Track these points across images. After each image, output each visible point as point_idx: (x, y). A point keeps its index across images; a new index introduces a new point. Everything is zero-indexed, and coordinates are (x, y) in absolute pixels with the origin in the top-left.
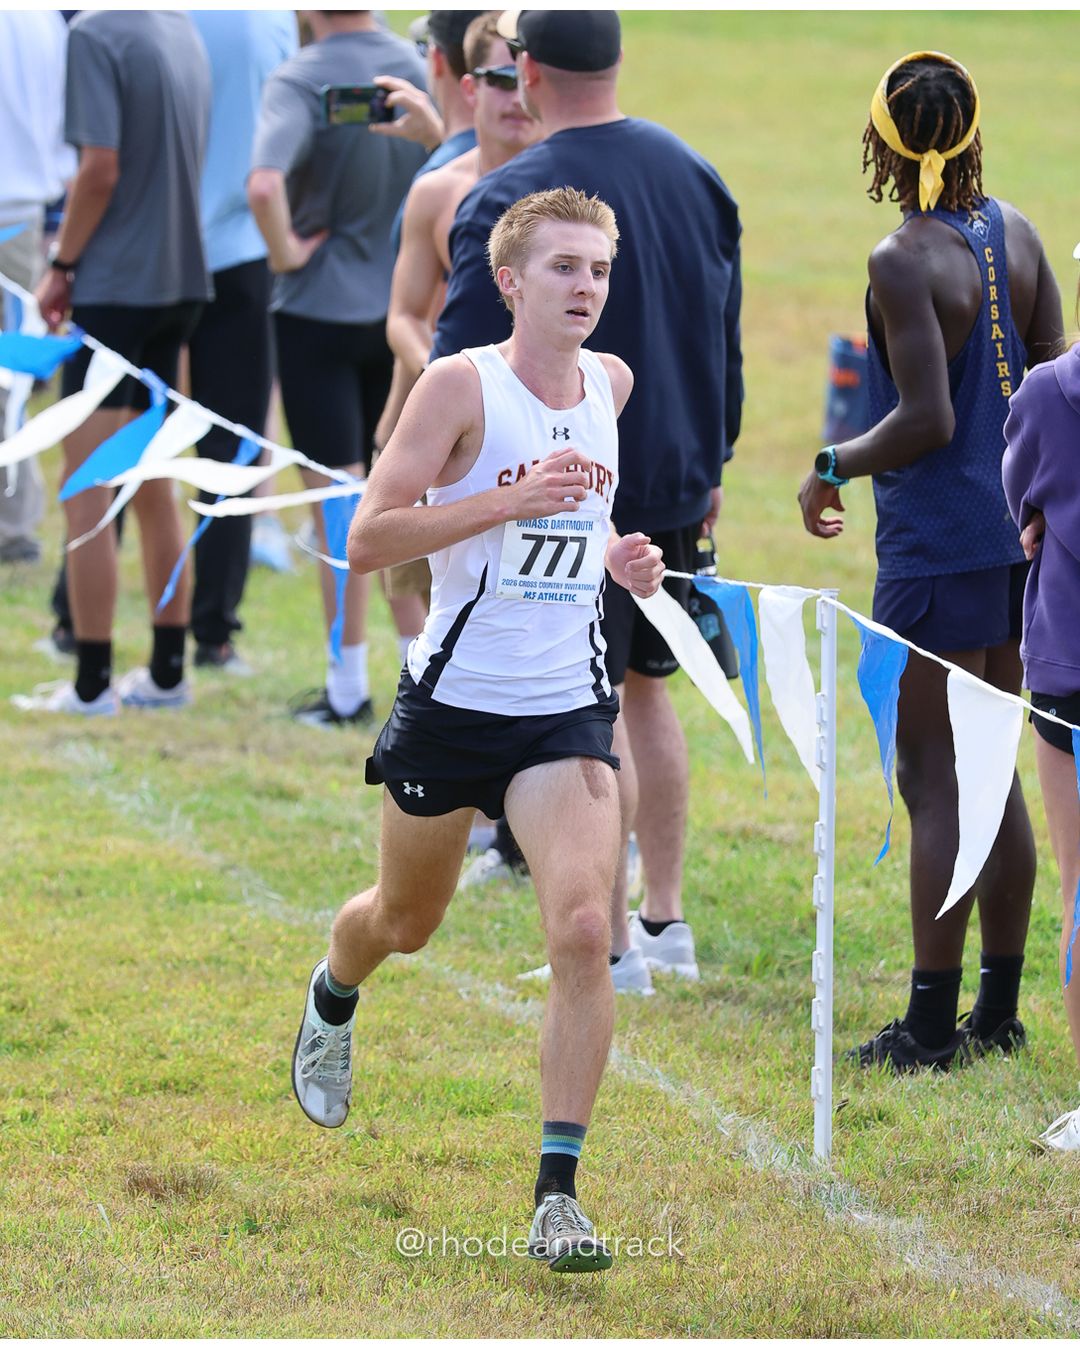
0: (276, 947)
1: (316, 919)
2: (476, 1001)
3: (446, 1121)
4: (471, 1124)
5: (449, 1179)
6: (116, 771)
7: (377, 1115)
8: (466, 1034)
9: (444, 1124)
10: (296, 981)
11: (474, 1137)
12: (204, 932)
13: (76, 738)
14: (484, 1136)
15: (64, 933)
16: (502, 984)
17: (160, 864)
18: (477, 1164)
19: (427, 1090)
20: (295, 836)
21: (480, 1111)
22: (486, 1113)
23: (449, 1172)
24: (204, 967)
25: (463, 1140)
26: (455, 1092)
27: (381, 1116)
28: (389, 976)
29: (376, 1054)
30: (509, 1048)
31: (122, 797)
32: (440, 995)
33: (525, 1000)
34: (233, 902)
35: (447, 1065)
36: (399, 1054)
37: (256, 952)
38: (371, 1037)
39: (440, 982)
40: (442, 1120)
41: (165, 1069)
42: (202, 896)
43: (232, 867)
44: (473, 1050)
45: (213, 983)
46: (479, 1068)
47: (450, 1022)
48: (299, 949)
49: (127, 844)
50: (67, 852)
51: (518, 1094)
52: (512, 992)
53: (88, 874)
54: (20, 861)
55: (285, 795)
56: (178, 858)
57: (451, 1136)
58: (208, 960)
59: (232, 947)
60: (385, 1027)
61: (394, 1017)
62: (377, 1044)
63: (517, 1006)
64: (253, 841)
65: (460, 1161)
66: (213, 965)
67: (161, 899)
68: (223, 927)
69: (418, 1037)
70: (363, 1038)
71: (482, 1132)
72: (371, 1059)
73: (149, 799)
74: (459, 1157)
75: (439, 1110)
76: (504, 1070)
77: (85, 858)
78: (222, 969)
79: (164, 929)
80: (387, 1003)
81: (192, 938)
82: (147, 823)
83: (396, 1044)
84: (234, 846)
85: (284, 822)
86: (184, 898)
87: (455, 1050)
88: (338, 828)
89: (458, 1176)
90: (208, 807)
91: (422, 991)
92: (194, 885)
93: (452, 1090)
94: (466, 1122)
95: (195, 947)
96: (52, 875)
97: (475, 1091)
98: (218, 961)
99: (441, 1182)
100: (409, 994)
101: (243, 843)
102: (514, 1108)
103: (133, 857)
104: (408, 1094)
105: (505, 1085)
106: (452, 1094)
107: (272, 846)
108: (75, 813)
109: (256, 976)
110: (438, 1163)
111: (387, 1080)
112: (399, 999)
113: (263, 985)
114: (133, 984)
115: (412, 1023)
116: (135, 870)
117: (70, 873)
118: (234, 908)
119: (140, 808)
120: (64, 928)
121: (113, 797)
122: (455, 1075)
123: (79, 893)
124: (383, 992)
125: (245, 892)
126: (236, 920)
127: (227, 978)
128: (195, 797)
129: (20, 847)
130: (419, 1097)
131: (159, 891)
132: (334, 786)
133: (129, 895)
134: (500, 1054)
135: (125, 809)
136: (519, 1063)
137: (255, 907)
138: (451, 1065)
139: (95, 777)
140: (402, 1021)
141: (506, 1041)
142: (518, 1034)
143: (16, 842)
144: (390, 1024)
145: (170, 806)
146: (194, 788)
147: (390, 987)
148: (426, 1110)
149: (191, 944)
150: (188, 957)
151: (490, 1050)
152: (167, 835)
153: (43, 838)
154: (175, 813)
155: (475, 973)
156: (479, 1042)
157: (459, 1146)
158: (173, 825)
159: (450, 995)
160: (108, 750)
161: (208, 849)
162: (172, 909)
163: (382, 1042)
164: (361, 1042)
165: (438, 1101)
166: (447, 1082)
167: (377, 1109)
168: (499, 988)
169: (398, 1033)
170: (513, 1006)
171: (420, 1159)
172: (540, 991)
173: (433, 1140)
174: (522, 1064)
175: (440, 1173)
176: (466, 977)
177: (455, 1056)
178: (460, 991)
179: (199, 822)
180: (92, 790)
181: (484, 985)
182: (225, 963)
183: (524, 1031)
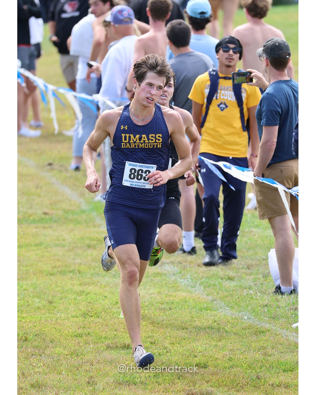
0: (228, 323)
1: (240, 315)
2: (287, 338)
3: (280, 374)
4: (287, 374)
5: (281, 391)
6: (180, 273)
7: (259, 372)
8: (285, 348)
9: (279, 375)
10: (234, 333)
11: (288, 378)
12: (207, 320)
13: (168, 264)
14: (291, 378)
17: (193, 300)
18: (289, 386)
19: (274, 365)
20: (233, 290)
21: (289, 370)
22: (291, 371)
23: (281, 389)
24: (207, 330)
25: (285, 379)
26: (282, 365)
27: (260, 373)
28: (262, 331)
29: (258, 354)
31: (182, 280)
32: (277, 336)
34: (215, 310)
36: (265, 354)
37: (222, 325)
38: (257, 350)
39: (277, 333)
40: (278, 373)
41: (197, 360)
42: (206, 309)
43: (215, 300)
44: (287, 353)
45: (210, 334)
46: (289, 358)
47: (280, 344)
48: (235, 324)
49: (184, 294)
50: (166, 297)
53: (172, 303)
54: (153, 300)
55: (230, 279)
56: (199, 298)
57: (281, 378)
58: (208, 328)
59: (215, 324)
60: (261, 346)
61: (263, 343)
62: (259, 351)
64: (221, 292)
65: (284, 385)
67: (194, 310)
68: (212, 318)
69: (271, 349)
70: (254, 350)
71: (290, 377)
72: (257, 356)
73: (190, 281)
74: (284, 384)
75: (278, 370)
76: (296, 359)
77: (172, 298)
78: (213, 330)
79: (195, 319)
80: (261, 339)
81: (204, 321)
82: (189, 288)
83: (265, 351)
84: (215, 294)
85: (230, 286)
86: (201, 309)
87: (282, 352)
88: (246, 288)
89: (284, 390)
90: (208, 282)
91: (272, 335)
92: (204, 306)
93: (281, 364)
94: (285, 374)
95: (205, 324)
96: (162, 304)
97: (288, 364)
98: (211, 328)
99: (278, 392)
100: (268, 336)
101: (218, 293)
103: (186, 298)
104: (268, 366)
105: (297, 363)
107: (226, 294)
108: (168, 285)
109: (223, 332)
110: (277, 386)
111: (262, 362)
112: (265, 338)
113: (224, 335)
114: (187, 335)
115: (269, 345)
116: (186, 302)
117: (167, 303)
118: (216, 312)
119: (188, 283)
121: (179, 280)
122: (282, 360)
123: (170, 309)
124: (260, 336)
125: (219, 308)
126: (217, 316)
127: (214, 333)
128: (204, 280)
129: (152, 295)
130: (271, 367)
131: (194, 308)
132: (244, 275)
133: (185, 309)
134: (295, 354)
135: (183, 284)
137: (222, 312)
138: (281, 357)
139: (174, 274)
140: (266, 344)
141: (297, 350)
143: (151, 294)
144: (263, 345)
145: (196, 282)
146: (203, 277)
147: (262, 334)
148: (274, 371)
149: (203, 323)
150: (202, 327)
151: (292, 352)
152: (196, 291)
153: (159, 293)
154: (198, 284)
155: (287, 330)
156: (289, 350)
157: (284, 381)
158: (197, 288)
159: (280, 336)
160: (177, 267)
161: (208, 295)
162: (197, 313)
163: (260, 351)
165: (277, 368)
166: (280, 362)
167: (259, 371)
168: (294, 334)
169: (265, 348)
171: (272, 385)
173: (276, 379)
175: (278, 389)
176: (284, 331)
177: (282, 354)
178: (283, 335)
179: (205, 287)
180: (173, 278)
181: (289, 333)
182: (214, 328)
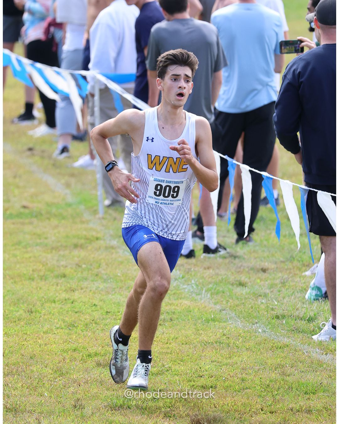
0: (239, 337)
1: (253, 327)
2: (309, 355)
4: (309, 398)
6: (183, 278)
7: (276, 395)
8: (306, 366)
10: (247, 349)
12: (215, 333)
15: (167, 334)
16: (318, 349)
17: (198, 309)
18: (311, 411)
19: (293, 386)
20: (246, 299)
21: (312, 393)
22: (314, 393)
23: (302, 414)
24: (215, 345)
26: (303, 386)
28: (279, 346)
29: (275, 374)
30: (321, 371)
31: (185, 286)
32: (297, 352)
33: (326, 354)
34: (225, 322)
35: (300, 377)
36: (284, 374)
37: (233, 339)
38: (273, 368)
39: (297, 348)
40: (299, 396)
42: (213, 320)
43: (224, 310)
44: (309, 372)
45: (218, 350)
46: (311, 378)
47: (301, 362)
48: (248, 338)
49: (187, 302)
50: (167, 305)
51: (325, 387)
52: (322, 351)
53: (174, 313)
55: (242, 284)
56: (205, 307)
57: (302, 402)
58: (216, 343)
59: (224, 338)
60: (278, 364)
61: (281, 361)
62: (276, 370)
63: (324, 356)
64: (231, 301)
65: (305, 410)
66: (218, 344)
67: (199, 321)
68: (221, 331)
69: (290, 368)
70: (270, 368)
71: (313, 400)
72: (274, 375)
73: (195, 287)
76: (320, 379)
77: (174, 307)
78: (221, 345)
79: (201, 332)
80: (279, 356)
81: (211, 334)
82: (194, 295)
83: (282, 370)
84: (224, 303)
85: (242, 294)
86: (208, 321)
87: (303, 372)
88: (260, 296)
89: (305, 415)
90: (215, 289)
91: (291, 352)
92: (211, 316)
95: (212, 338)
97: (310, 386)
98: (220, 343)
99: (299, 418)
100: (286, 353)
101: (228, 301)
102: (323, 391)
103: (189, 307)
104: (287, 387)
105: (320, 384)
106: (302, 387)
107: (237, 302)
109: (233, 347)
110: (298, 411)
112: (282, 355)
113: (236, 350)
114: (191, 351)
115: (287, 362)
116: (190, 312)
117: (167, 312)
118: (225, 324)
119: (192, 290)
120: (166, 332)
121: (182, 286)
122: (303, 380)
123: (171, 320)
124: (277, 352)
125: (228, 318)
126: (226, 328)
127: (223, 347)
128: (210, 286)
130: (290, 388)
131: (199, 319)
132: (259, 281)
133: (188, 320)
134: (318, 373)
135: (187, 290)
136: (325, 376)
137: (232, 323)
138: (301, 377)
139: (176, 279)
140: (284, 362)
141: (320, 368)
142: (325, 366)
144: (280, 363)
145: (202, 289)
146: (210, 283)
147: (279, 350)
148: (293, 393)
149: (210, 337)
150: (210, 342)
151: (315, 372)
152: (201, 299)
154: (204, 291)
155: (309, 345)
156: (311, 369)
157: (305, 405)
158: (203, 296)
159: (300, 353)
160: (180, 270)
161: (215, 304)
162: (203, 325)
164: (270, 370)
165: (297, 390)
166: (300, 383)
167: (276, 393)
168: (317, 350)
169: (283, 366)
170: (322, 356)
171: (292, 410)
172: (331, 351)
174: (326, 376)
176: (306, 347)
177: (302, 374)
178: (304, 351)
179: (212, 294)
180: (175, 284)
181: (312, 349)
182: (222, 343)
183: (326, 365)
